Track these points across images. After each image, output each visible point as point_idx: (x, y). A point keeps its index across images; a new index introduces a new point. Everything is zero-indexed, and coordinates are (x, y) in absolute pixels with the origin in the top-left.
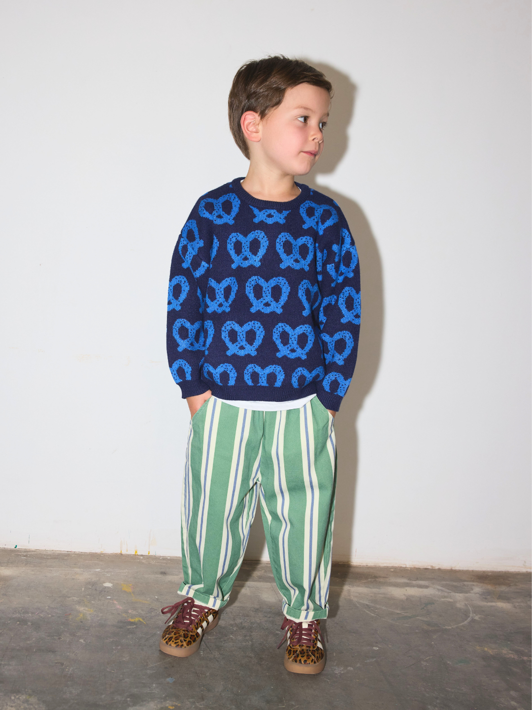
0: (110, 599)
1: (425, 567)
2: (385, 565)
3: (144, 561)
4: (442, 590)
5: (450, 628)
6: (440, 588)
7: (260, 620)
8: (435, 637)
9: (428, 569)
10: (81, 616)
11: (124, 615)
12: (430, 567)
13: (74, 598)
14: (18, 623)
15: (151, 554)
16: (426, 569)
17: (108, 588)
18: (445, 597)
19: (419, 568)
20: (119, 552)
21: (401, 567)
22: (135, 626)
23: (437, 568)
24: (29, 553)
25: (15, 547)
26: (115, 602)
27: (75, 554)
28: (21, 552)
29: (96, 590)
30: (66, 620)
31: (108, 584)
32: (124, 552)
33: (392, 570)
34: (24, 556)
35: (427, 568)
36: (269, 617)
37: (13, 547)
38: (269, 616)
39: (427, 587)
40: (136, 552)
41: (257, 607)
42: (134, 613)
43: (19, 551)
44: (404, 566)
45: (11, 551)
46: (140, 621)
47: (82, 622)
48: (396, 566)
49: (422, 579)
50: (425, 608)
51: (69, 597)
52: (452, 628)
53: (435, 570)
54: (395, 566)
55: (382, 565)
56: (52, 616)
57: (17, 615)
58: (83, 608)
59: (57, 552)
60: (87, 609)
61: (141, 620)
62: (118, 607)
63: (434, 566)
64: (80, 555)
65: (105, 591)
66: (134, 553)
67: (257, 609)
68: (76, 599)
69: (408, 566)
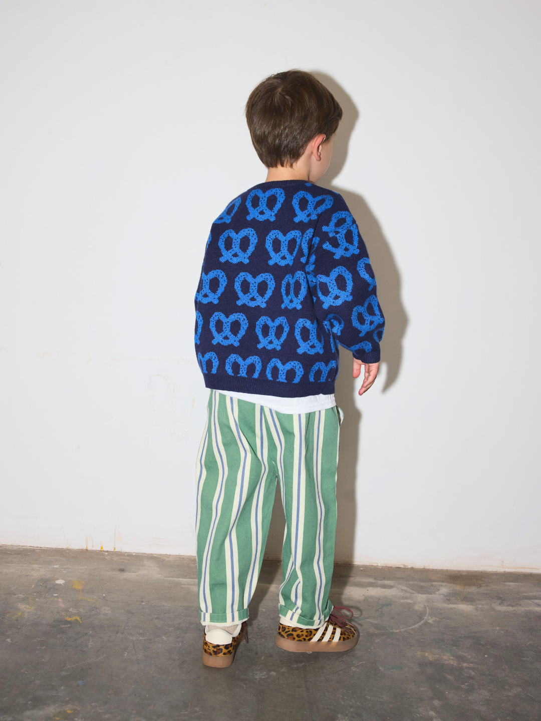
0: (56, 597)
1: (398, 566)
3: (107, 558)
10: (20, 614)
11: (63, 613)
12: (402, 566)
13: (20, 595)
15: (118, 549)
16: (398, 568)
17: (60, 585)
19: (391, 567)
20: (84, 547)
21: (372, 566)
22: (69, 625)
23: (410, 567)
26: (60, 600)
29: (46, 587)
31: (60, 582)
32: (90, 548)
33: (362, 569)
40: (102, 548)
42: (75, 611)
44: (376, 565)
46: (77, 620)
47: (17, 620)
48: (368, 564)
51: (15, 595)
53: (407, 569)
58: (24, 606)
60: (28, 606)
61: (78, 619)
62: (61, 605)
63: (406, 564)
65: (54, 589)
66: (100, 549)
68: (22, 596)
69: (379, 565)
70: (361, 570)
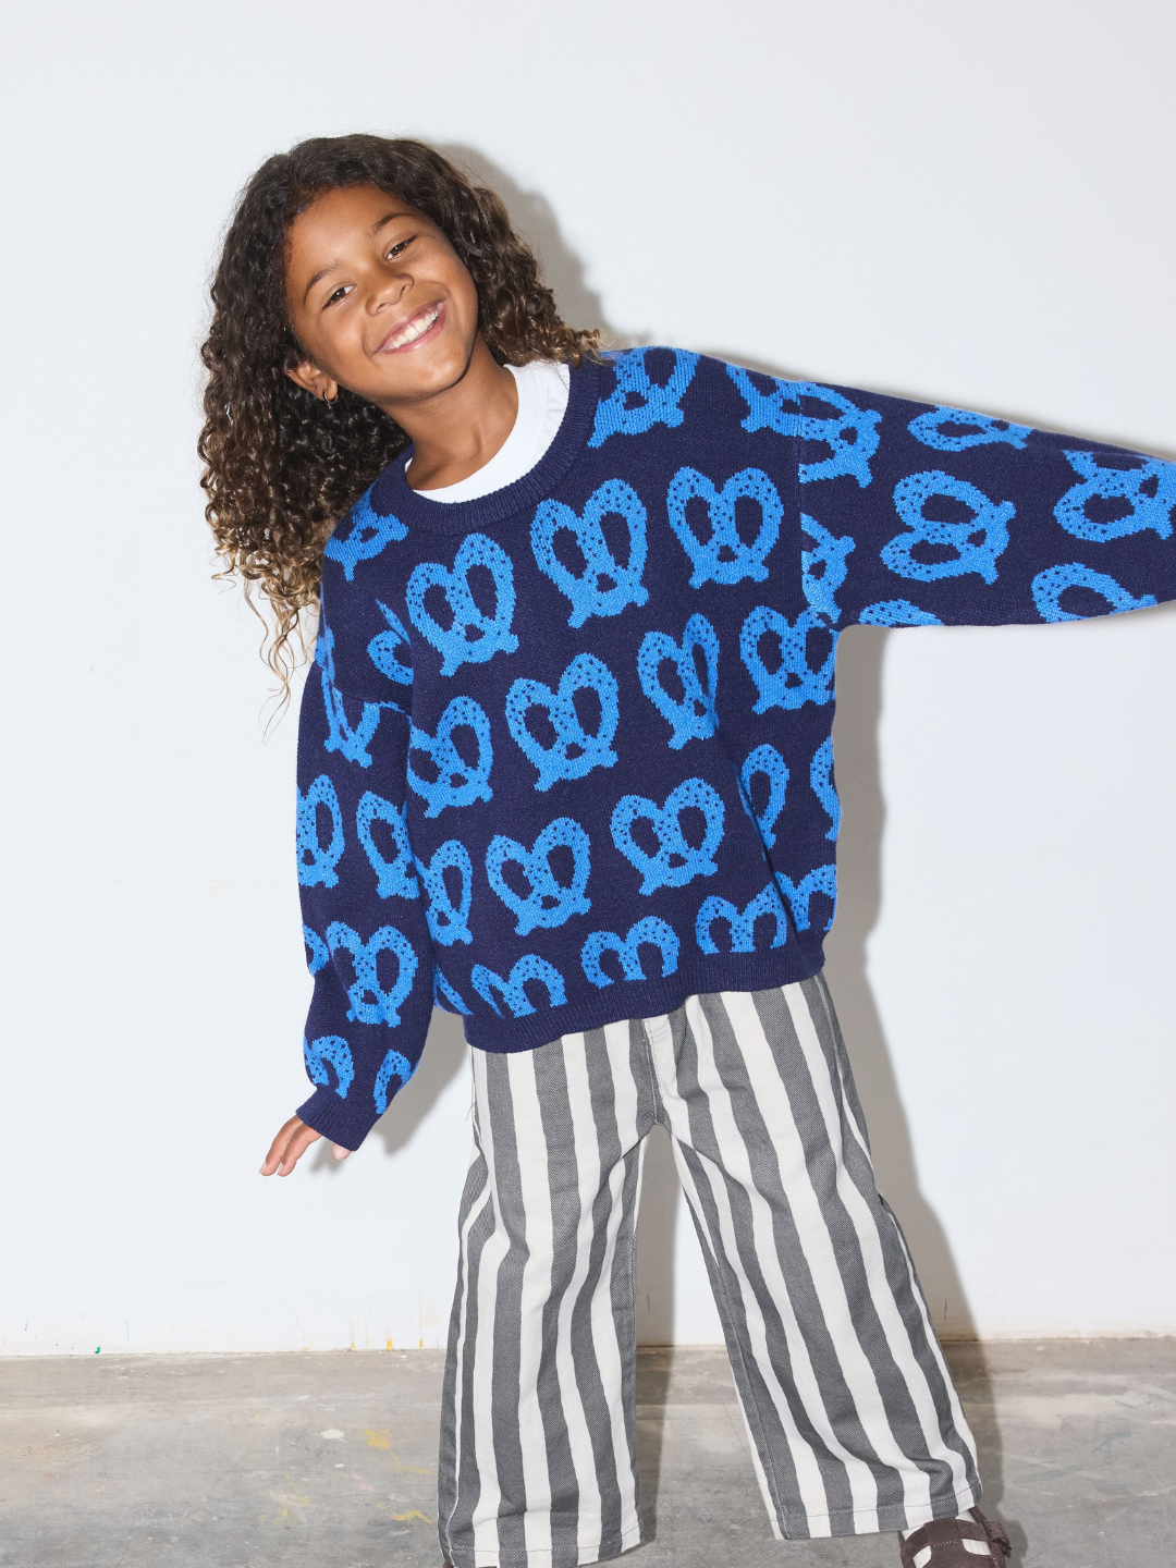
0: (343, 1469)
1: (1131, 1335)
2: (1024, 1336)
3: (410, 1366)
4: (1160, 1397)
5: (1155, 1494)
6: (1155, 1390)
7: (694, 1499)
8: (1110, 1518)
9: (1137, 1339)
10: (285, 1514)
11: (380, 1506)
12: (1142, 1335)
13: (260, 1472)
14: (150, 1538)
15: (429, 1344)
16: (1133, 1339)
17: (335, 1442)
18: (1163, 1415)
19: (1115, 1339)
20: (344, 1344)
21: (1066, 1339)
22: (407, 1531)
23: (1161, 1335)
24: (132, 1365)
25: (97, 1352)
26: (356, 1476)
27: (242, 1359)
28: (112, 1363)
29: (307, 1449)
30: (253, 1526)
31: (333, 1434)
32: (360, 1346)
33: (1041, 1349)
34: (124, 1375)
35: (1136, 1336)
36: (716, 1493)
37: (91, 1353)
38: (715, 1489)
39: (1122, 1390)
40: (390, 1343)
41: (687, 1468)
42: (403, 1499)
43: (107, 1361)
44: (1075, 1336)
45: (90, 1362)
46: (418, 1518)
47: (288, 1528)
48: (1054, 1336)
49: (1114, 1369)
50: (1104, 1448)
51: (249, 1471)
52: (1160, 1495)
53: (1155, 1340)
54: (1049, 1336)
55: (1016, 1337)
56: (221, 1518)
57: (142, 1522)
58: (285, 1496)
59: (198, 1357)
60: (293, 1496)
61: (420, 1515)
62: (364, 1487)
64: (256, 1362)
65: (328, 1452)
66: (385, 1347)
67: (688, 1474)
68: (265, 1474)
69: (1083, 1336)
70: (1040, 1353)
